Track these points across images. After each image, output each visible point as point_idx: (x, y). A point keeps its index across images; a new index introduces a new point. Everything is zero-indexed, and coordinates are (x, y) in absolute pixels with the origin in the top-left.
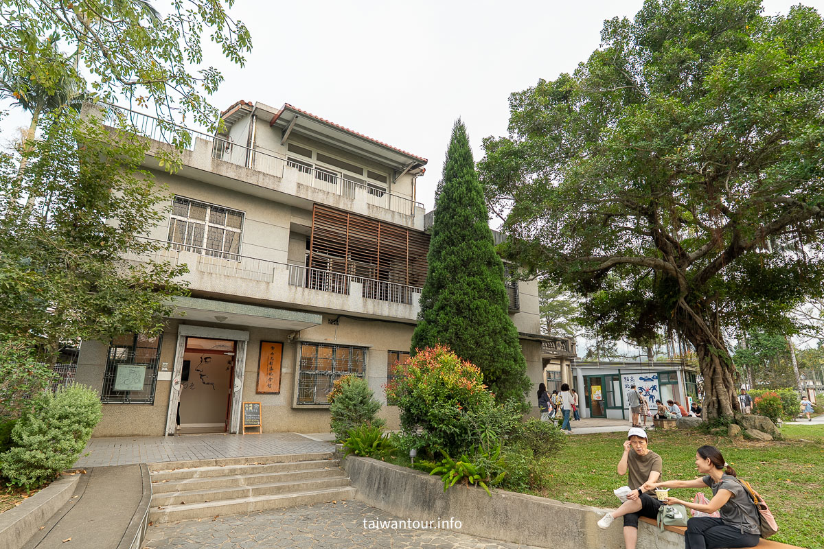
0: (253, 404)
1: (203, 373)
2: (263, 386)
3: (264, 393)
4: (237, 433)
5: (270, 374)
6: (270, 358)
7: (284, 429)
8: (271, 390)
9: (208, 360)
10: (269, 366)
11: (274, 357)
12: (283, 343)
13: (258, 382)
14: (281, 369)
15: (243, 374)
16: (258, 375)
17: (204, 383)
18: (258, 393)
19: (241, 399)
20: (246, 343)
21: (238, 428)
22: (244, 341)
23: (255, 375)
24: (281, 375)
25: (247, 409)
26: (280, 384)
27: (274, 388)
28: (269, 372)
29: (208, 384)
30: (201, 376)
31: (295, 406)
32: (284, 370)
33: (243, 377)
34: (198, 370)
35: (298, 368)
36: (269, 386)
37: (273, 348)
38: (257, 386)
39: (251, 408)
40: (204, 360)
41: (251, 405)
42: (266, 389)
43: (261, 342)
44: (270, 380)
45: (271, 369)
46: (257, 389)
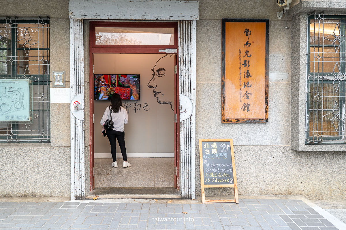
0: (219, 143)
1: (157, 90)
2: (234, 109)
3: (238, 122)
4: (193, 197)
5: (246, 85)
6: (243, 53)
7: (282, 188)
8: (250, 116)
9: (161, 72)
10: (244, 69)
11: (252, 50)
12: (267, 22)
13: (223, 101)
14: (267, 74)
15: (194, 86)
16: (223, 87)
17: (160, 102)
18: (225, 121)
19: (193, 135)
20: (194, 25)
21: (193, 189)
22: (189, 22)
23: (218, 87)
24: (267, 86)
25: (207, 152)
26: (267, 103)
27: (257, 112)
28: (244, 80)
29: (164, 103)
30: (156, 93)
31: (302, 146)
32: (273, 76)
33: (194, 92)
34: (151, 87)
35: (303, 69)
36: (246, 108)
37: (247, 33)
38: (223, 108)
39: (215, 151)
40: (156, 73)
41: (214, 145)
42: (241, 115)
43: (224, 21)
44: (247, 95)
45: (248, 75)
46: (223, 115)
